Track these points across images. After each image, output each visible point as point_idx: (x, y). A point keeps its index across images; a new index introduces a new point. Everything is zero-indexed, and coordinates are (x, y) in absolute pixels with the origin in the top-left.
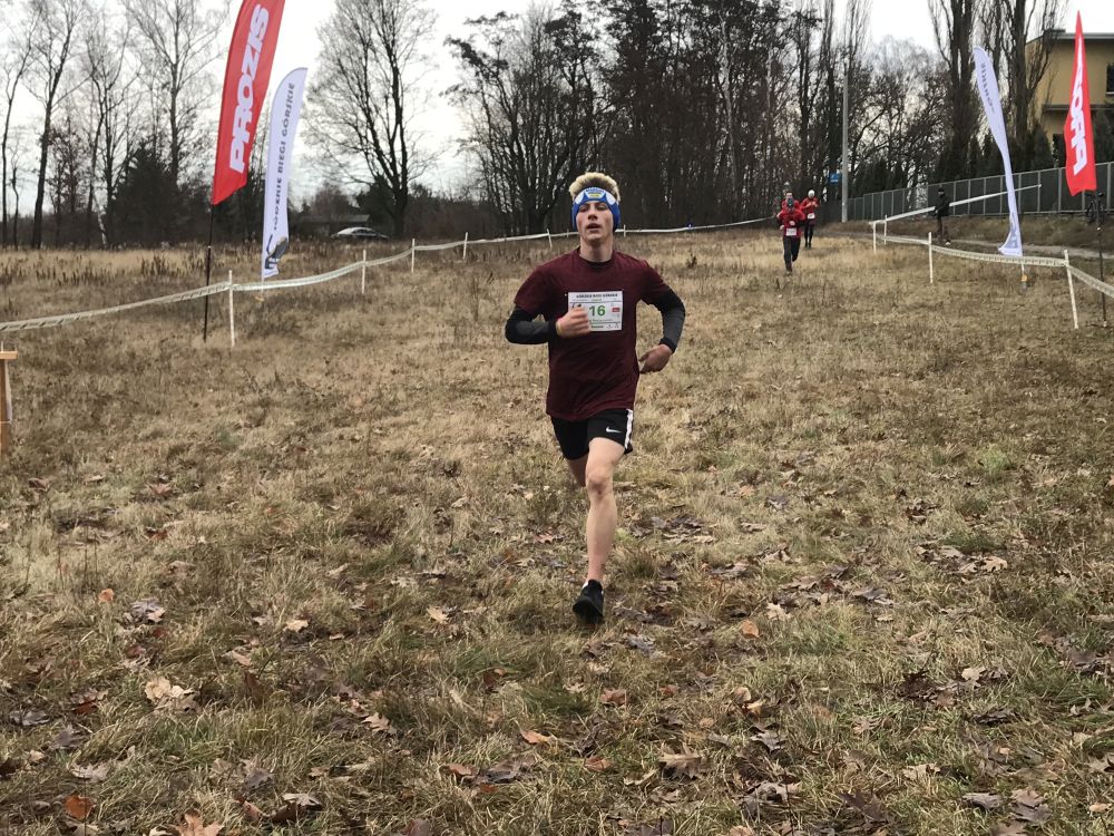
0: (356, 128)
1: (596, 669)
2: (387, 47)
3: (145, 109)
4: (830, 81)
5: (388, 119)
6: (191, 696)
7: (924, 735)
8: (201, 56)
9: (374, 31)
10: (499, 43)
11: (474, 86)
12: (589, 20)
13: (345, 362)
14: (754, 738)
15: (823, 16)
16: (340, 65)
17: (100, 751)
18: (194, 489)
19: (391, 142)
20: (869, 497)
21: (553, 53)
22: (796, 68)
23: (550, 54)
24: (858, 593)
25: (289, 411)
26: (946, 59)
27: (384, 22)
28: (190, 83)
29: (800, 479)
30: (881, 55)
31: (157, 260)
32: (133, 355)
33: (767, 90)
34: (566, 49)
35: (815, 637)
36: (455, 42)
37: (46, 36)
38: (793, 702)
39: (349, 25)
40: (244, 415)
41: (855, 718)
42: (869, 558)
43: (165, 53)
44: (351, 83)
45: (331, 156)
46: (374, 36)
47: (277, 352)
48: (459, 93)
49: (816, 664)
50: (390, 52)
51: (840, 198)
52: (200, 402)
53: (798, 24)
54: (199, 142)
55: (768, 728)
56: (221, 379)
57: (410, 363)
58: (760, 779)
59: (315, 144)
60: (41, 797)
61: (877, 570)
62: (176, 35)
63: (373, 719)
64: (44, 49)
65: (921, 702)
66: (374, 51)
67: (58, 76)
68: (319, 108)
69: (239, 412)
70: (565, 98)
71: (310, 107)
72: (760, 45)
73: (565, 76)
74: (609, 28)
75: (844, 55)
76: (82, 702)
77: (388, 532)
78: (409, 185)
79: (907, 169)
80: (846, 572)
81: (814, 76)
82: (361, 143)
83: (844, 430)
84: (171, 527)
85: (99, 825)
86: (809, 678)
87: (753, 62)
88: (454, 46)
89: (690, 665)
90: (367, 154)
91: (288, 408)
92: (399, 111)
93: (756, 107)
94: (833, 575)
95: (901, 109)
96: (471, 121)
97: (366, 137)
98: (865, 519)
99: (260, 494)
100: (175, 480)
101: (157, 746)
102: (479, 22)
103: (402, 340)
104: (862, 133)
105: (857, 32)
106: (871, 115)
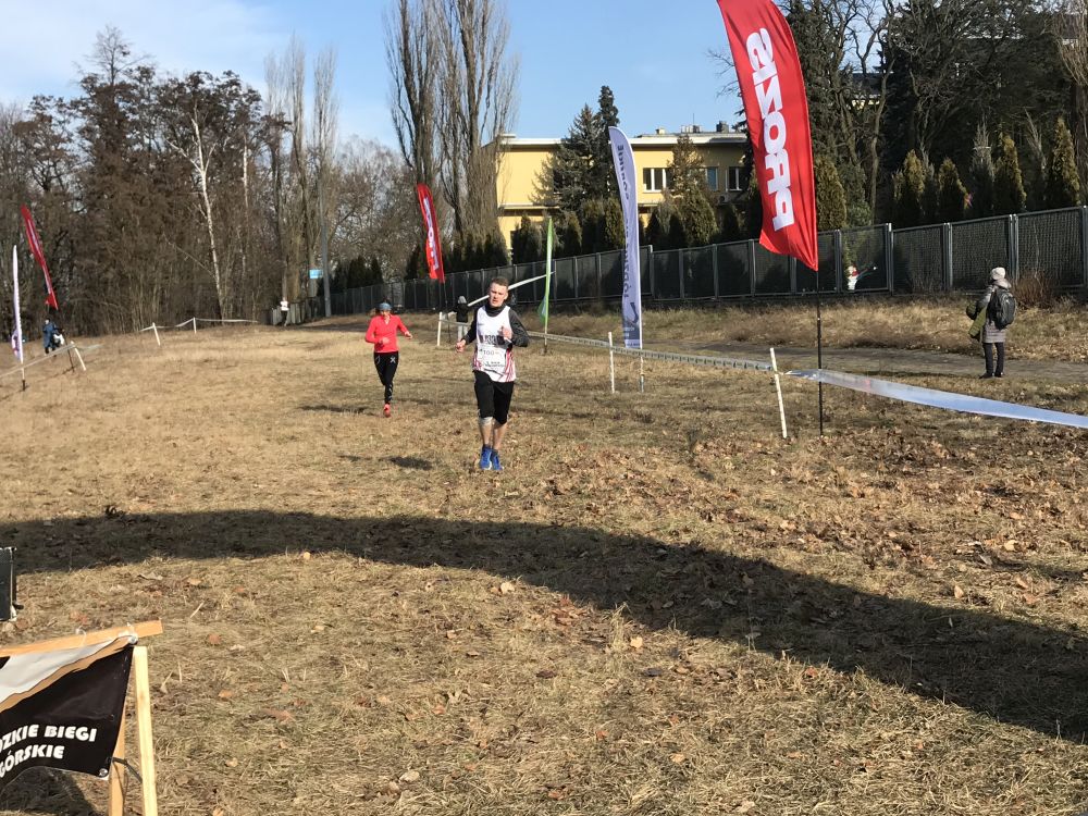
4: (302, 182)
12: (60, 122)
15: (292, 120)
22: (268, 169)
23: (17, 153)
26: (411, 165)
30: (349, 154)
33: (243, 190)
34: (38, 153)
53: (267, 128)
70: (41, 201)
72: (232, 147)
73: (34, 176)
74: (81, 131)
75: (315, 156)
81: (286, 175)
87: (224, 162)
104: (335, 231)
105: (325, 136)
106: (343, 212)
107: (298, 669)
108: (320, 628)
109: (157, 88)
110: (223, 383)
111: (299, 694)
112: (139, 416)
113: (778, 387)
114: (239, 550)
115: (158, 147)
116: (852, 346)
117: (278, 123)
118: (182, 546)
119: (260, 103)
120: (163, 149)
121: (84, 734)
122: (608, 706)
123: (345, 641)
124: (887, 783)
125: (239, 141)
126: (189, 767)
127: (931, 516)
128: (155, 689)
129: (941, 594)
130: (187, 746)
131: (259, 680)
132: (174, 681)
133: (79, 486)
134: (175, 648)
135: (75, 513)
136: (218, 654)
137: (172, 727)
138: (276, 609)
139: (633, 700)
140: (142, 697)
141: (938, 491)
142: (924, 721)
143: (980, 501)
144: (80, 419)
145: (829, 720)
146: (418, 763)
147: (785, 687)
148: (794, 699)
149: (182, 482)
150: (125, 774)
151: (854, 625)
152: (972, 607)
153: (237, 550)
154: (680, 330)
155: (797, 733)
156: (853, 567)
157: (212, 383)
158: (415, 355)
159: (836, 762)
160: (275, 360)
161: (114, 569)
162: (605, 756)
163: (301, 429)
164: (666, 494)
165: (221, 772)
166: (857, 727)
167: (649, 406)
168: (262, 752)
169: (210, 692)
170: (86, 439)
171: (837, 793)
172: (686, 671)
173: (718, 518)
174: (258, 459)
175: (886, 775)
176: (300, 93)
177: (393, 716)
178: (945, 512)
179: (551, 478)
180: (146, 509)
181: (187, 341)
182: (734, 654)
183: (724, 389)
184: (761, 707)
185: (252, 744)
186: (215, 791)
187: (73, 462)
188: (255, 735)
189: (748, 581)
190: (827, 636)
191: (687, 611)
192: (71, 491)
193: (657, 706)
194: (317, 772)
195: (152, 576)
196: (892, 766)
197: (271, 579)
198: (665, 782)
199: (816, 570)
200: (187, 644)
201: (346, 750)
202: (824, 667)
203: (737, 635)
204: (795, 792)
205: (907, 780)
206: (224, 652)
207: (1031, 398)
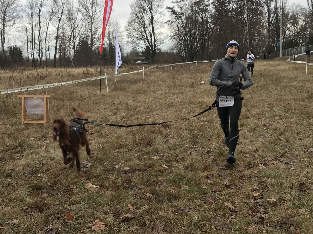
0: (141, 33)
1: (210, 182)
2: (150, 10)
3: (83, 29)
4: (277, 17)
5: (150, 30)
6: (98, 188)
7: (305, 201)
8: (99, 14)
9: (146, 6)
10: (181, 8)
11: (174, 20)
13: (139, 98)
14: (255, 201)
16: (137, 15)
17: (74, 202)
18: (98, 132)
19: (151, 37)
20: (288, 135)
21: (197, 10)
22: (267, 13)
23: (196, 11)
24: (286, 161)
25: (123, 111)
26: (311, 10)
27: (149, 3)
28: (96, 22)
29: (268, 129)
30: (292, 9)
31: (87, 71)
32: (81, 96)
33: (258, 19)
34: (200, 9)
35: (273, 173)
36: (169, 8)
37: (57, 9)
38: (267, 191)
39: (139, 4)
40: (111, 112)
41: (285, 196)
42: (289, 152)
43: (89, 13)
44: (140, 20)
45: (134, 41)
46: (146, 7)
47: (120, 95)
48: (170, 22)
49: (273, 181)
50: (151, 12)
51: (280, 50)
52: (100, 109)
54: (98, 38)
55: (260, 199)
56: (105, 103)
57: (156, 98)
58: (257, 212)
59: (130, 38)
60: (59, 214)
61: (291, 155)
62: (92, 8)
63: (148, 194)
64: (56, 13)
65: (304, 191)
66: (146, 11)
67: (60, 20)
68: (131, 28)
69: (110, 111)
70: (200, 23)
71: (129, 27)
72: (256, 7)
73: (200, 17)
74: (212, 3)
75: (281, 9)
76: (69, 189)
77: (151, 144)
78: (156, 48)
79: (299, 41)
80: (282, 155)
81: (272, 15)
82: (143, 37)
83: (281, 116)
84: (92, 142)
85: (74, 222)
86: (271, 185)
87: (254, 11)
88: (168, 9)
89: (237, 181)
90: (144, 40)
91: (123, 110)
92: (153, 28)
93: (255, 25)
94: (278, 156)
95: (297, 24)
96: (174, 30)
97: (144, 35)
98: (288, 141)
99: (116, 133)
100: (93, 130)
101: (90, 201)
102: (176, 2)
103: (154, 92)
104: (286, 31)
105: (284, 2)
106: (289, 26)
115: (235, 8)
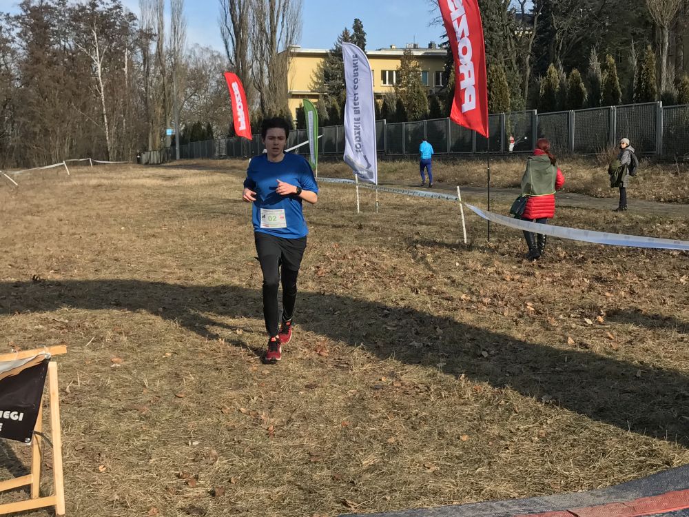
4: (162, 73)
12: (7, 30)
15: (157, 33)
22: (141, 63)
26: (232, 64)
30: (192, 56)
33: (125, 77)
53: (141, 37)
72: (118, 48)
74: (19, 35)
75: (171, 56)
81: (152, 68)
87: (112, 58)
104: (183, 104)
105: (178, 43)
106: (189, 92)
107: (154, 380)
108: (169, 354)
109: (69, 9)
110: (109, 200)
111: (154, 395)
112: (55, 219)
113: (462, 211)
114: (118, 305)
115: (70, 47)
116: (509, 186)
117: (147, 35)
118: (81, 302)
119: (135, 22)
120: (73, 48)
121: (16, 416)
122: (349, 407)
123: (185, 363)
124: (522, 457)
125: (122, 44)
126: (83, 439)
127: (555, 293)
128: (62, 391)
129: (560, 341)
130: (83, 426)
131: (129, 386)
132: (73, 385)
133: (16, 262)
134: (76, 365)
135: (13, 279)
136: (103, 369)
137: (73, 414)
138: (140, 341)
139: (366, 403)
140: (53, 394)
141: (560, 278)
142: (547, 419)
143: (586, 284)
144: (17, 221)
145: (487, 418)
146: (229, 439)
147: (460, 397)
148: (466, 404)
149: (82, 262)
150: (42, 442)
151: (505, 360)
152: (579, 349)
153: (117, 305)
154: (402, 174)
155: (467, 425)
156: (505, 324)
157: (102, 200)
158: (233, 186)
159: (490, 443)
160: (143, 186)
161: (37, 315)
162: (347, 437)
163: (159, 230)
164: (390, 277)
165: (104, 443)
166: (504, 422)
167: (381, 221)
168: (129, 431)
169: (97, 393)
170: (21, 233)
171: (491, 462)
172: (399, 385)
173: (422, 292)
174: (131, 248)
175: (522, 452)
176: (161, 15)
177: (214, 410)
178: (564, 291)
179: (318, 265)
180: (58, 277)
181: (86, 172)
182: (429, 375)
183: (428, 212)
184: (445, 409)
185: (123, 426)
186: (99, 454)
187: (12, 247)
188: (126, 420)
189: (439, 331)
190: (488, 365)
191: (401, 349)
192: (10, 265)
193: (380, 407)
194: (165, 444)
195: (62, 319)
196: (526, 446)
197: (138, 324)
198: (384, 454)
199: (483, 325)
200: (82, 363)
201: (184, 431)
202: (486, 384)
203: (433, 363)
204: (464, 461)
205: (534, 455)
206: (107, 368)
207: (620, 222)
